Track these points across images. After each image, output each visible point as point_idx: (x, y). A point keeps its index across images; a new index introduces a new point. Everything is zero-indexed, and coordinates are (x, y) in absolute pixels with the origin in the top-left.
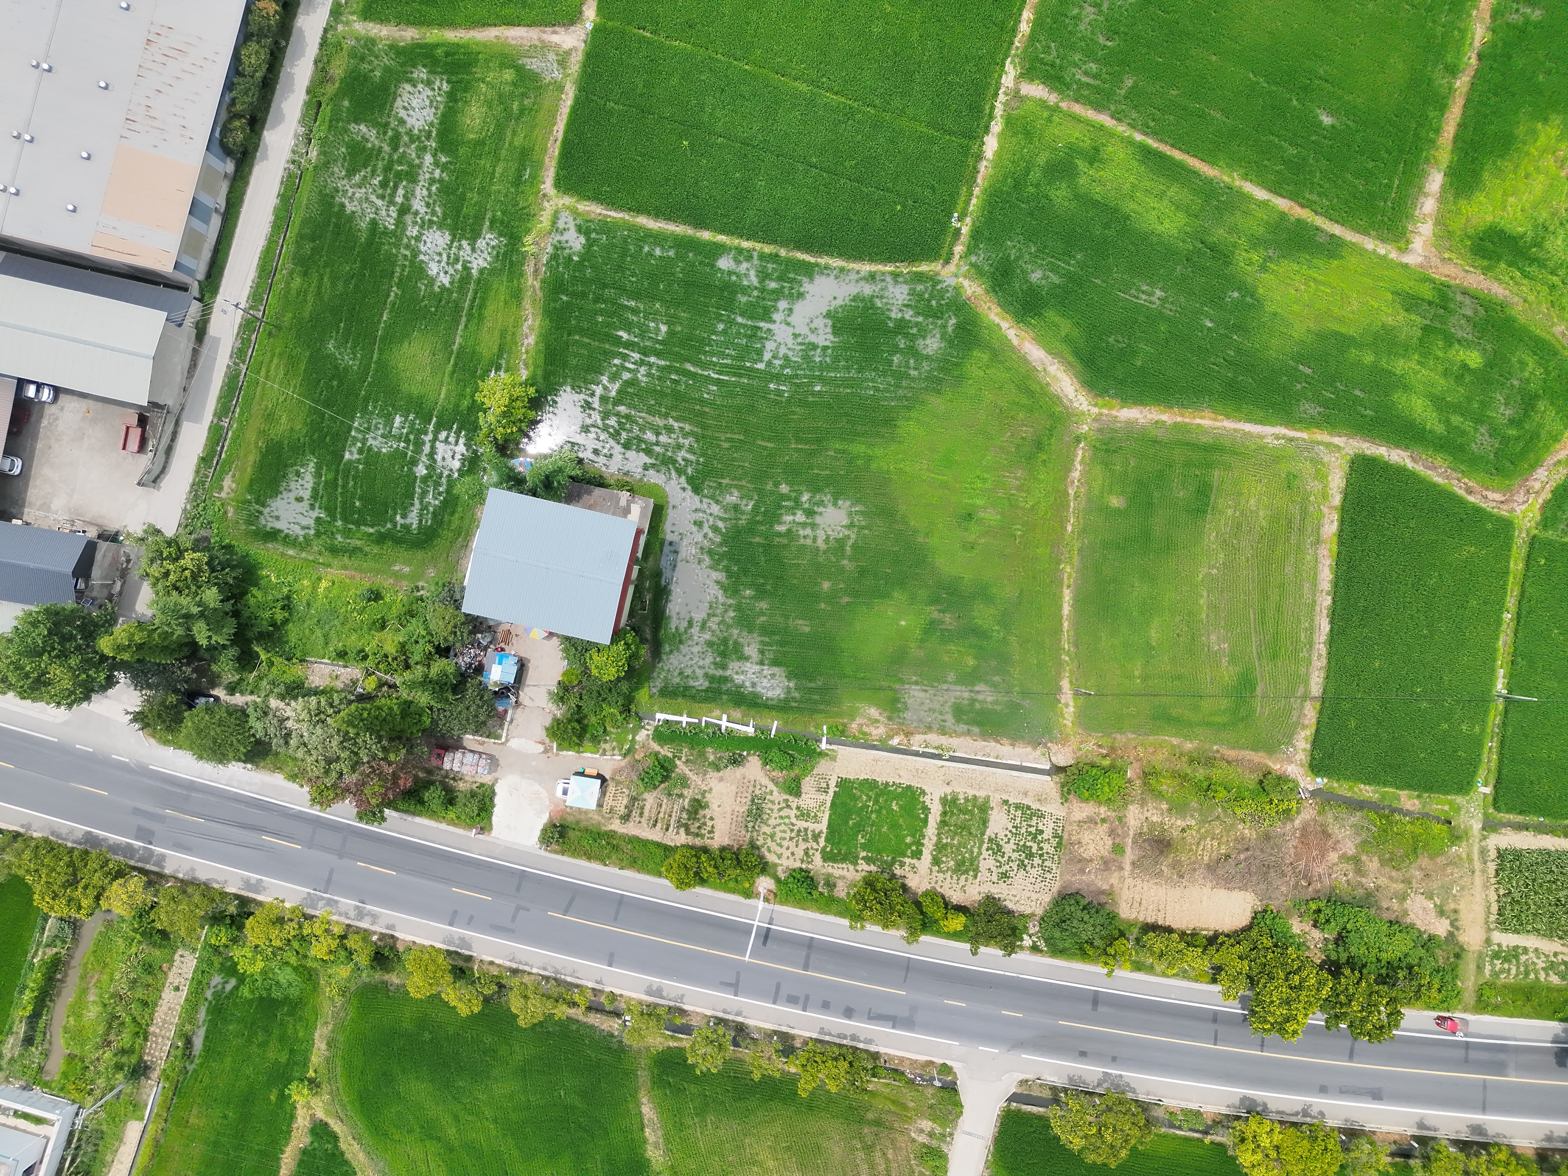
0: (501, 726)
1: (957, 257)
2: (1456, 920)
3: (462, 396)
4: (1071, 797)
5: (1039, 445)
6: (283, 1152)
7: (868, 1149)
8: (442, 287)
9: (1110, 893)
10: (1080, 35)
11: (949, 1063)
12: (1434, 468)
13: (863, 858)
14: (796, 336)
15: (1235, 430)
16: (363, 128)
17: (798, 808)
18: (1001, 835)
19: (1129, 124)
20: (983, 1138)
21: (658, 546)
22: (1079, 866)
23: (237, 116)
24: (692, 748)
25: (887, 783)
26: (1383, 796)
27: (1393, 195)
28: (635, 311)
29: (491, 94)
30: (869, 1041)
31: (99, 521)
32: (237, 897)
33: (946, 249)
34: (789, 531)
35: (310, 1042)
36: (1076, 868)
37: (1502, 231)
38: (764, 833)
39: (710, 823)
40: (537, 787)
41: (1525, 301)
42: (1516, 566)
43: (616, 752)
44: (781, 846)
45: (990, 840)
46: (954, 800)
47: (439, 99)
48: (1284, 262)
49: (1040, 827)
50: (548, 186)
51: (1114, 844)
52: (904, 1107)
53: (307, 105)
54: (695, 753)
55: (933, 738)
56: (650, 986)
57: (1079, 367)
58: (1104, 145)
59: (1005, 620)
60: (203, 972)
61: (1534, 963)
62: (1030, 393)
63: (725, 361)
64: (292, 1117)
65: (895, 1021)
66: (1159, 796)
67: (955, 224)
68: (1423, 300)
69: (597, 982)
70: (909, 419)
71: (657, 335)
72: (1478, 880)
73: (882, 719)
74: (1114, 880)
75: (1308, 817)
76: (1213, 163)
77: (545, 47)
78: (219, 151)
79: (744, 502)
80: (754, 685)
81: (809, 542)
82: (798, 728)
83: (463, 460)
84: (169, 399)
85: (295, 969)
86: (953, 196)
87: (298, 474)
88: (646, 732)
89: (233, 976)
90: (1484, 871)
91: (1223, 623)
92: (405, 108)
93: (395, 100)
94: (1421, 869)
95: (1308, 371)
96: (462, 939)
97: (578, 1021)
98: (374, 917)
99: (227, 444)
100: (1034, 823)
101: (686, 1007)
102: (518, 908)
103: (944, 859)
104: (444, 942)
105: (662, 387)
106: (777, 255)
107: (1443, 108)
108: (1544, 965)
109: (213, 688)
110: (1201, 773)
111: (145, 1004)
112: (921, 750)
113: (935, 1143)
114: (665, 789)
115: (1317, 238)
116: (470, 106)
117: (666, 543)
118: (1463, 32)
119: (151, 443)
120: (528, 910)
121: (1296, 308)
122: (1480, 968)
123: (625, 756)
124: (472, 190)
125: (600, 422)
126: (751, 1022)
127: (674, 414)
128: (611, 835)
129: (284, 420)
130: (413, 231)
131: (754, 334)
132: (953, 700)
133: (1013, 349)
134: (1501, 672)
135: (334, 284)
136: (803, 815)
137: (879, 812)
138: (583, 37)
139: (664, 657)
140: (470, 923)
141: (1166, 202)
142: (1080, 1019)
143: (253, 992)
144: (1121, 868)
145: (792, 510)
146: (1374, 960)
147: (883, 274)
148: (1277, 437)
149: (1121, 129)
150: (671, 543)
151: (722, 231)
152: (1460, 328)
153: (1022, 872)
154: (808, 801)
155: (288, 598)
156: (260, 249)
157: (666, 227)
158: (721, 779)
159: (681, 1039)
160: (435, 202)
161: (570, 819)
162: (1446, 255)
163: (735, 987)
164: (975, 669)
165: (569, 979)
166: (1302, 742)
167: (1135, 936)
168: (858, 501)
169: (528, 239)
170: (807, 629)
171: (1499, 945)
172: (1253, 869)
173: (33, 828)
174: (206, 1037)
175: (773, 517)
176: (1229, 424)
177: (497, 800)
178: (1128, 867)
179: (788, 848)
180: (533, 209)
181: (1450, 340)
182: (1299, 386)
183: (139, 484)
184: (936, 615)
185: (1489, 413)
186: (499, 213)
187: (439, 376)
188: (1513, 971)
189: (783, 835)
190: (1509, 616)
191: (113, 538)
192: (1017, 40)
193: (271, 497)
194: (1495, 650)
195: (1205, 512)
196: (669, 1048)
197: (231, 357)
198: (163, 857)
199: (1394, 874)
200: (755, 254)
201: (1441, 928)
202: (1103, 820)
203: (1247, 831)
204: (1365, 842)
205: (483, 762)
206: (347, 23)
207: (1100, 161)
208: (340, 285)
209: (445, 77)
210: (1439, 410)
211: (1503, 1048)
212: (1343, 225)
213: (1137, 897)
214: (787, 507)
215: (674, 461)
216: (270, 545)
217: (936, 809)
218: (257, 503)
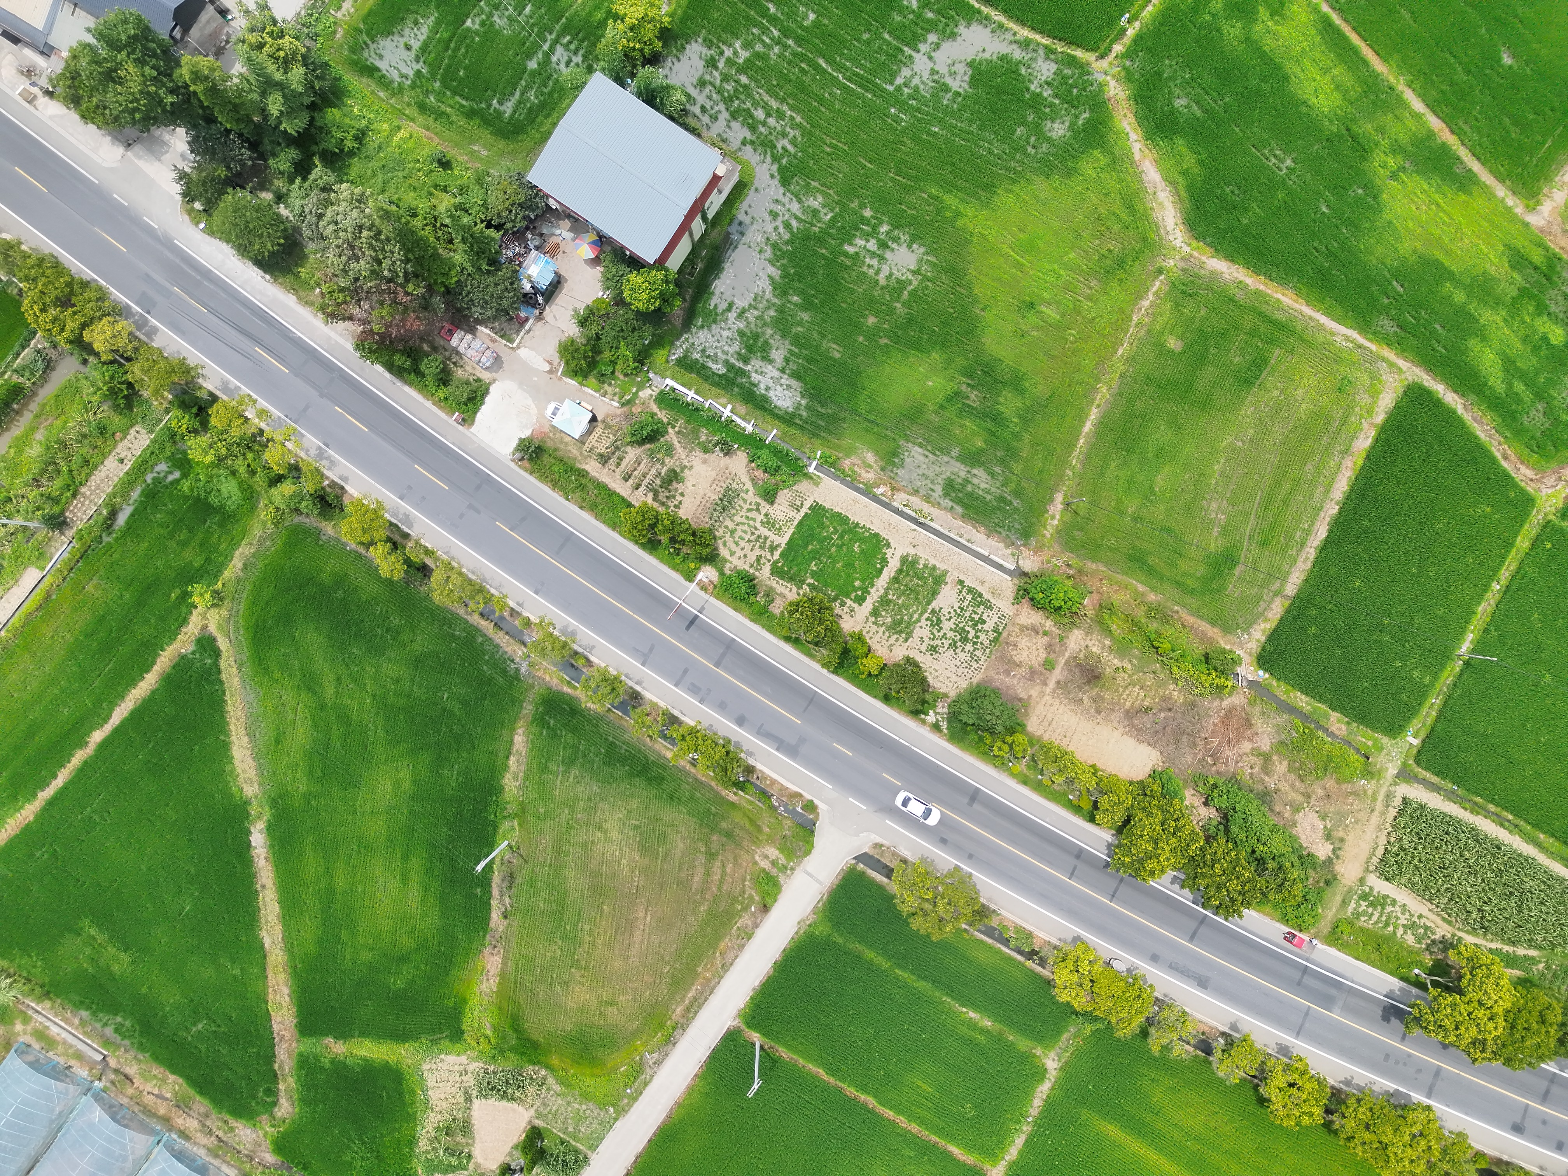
0: (518, 332)
1: (1113, 55)
2: (1340, 849)
4: (1024, 601)
5: (1121, 263)
6: (163, 650)
7: (711, 856)
9: (1025, 704)
11: (816, 801)
12: (1481, 423)
13: (809, 585)
14: (933, 72)
15: (1311, 318)
17: (766, 515)
18: (945, 611)
20: (820, 883)
21: (728, 220)
22: (1006, 666)
24: (688, 422)
25: (858, 524)
26: (1315, 711)
27: (1541, 154)
30: (750, 754)
32: (211, 394)
33: (1106, 44)
34: (857, 253)
35: (229, 557)
36: (1003, 667)
38: (726, 527)
39: (679, 498)
40: (530, 402)
42: (1522, 543)
43: (616, 398)
44: (737, 544)
45: (933, 611)
46: (914, 563)
48: (1416, 178)
49: (985, 617)
51: (1047, 658)
52: (759, 829)
54: (689, 427)
55: (916, 501)
56: (566, 627)
57: (1187, 204)
59: (1027, 417)
60: (152, 453)
61: (1398, 918)
62: (1131, 209)
63: (858, 70)
64: (185, 621)
65: (781, 746)
66: (1107, 631)
67: (1124, 23)
68: (1530, 262)
69: (518, 604)
70: (1011, 191)
71: (803, 20)
72: (1375, 819)
73: (875, 466)
74: (1034, 693)
75: (1237, 702)
76: (1384, 59)
79: (825, 210)
80: (768, 389)
81: (871, 272)
82: (794, 445)
85: (240, 484)
87: (416, 23)
88: (650, 392)
89: (179, 468)
91: (1228, 495)
94: (1324, 787)
95: (1400, 289)
96: (407, 516)
97: (484, 634)
98: (333, 463)
100: (980, 611)
101: (592, 658)
102: (470, 507)
103: (883, 613)
104: (389, 512)
105: (789, 72)
108: (1405, 922)
109: (262, 190)
110: (1153, 626)
111: (87, 462)
112: (901, 507)
113: (774, 872)
114: (649, 449)
115: (1455, 168)
120: (479, 512)
121: (1411, 224)
122: (1345, 903)
123: (623, 405)
125: (718, 82)
126: (647, 695)
127: (791, 102)
128: (582, 474)
131: (895, 55)
132: (948, 474)
133: (1133, 163)
134: (1470, 636)
136: (769, 523)
137: (840, 547)
139: (694, 330)
140: (421, 504)
141: (1328, 78)
142: (953, 809)
143: (192, 490)
144: (1046, 684)
145: (867, 236)
147: (1038, 44)
148: (1347, 339)
150: (740, 224)
152: (1554, 301)
153: (952, 652)
154: (778, 512)
155: (363, 131)
158: (705, 462)
159: (576, 688)
161: (550, 444)
163: (644, 657)
164: (982, 451)
165: (494, 592)
166: (1259, 634)
168: (932, 251)
170: (837, 355)
171: (1371, 888)
172: (1169, 729)
174: (132, 515)
175: (847, 235)
176: (1307, 311)
177: (488, 399)
178: (1052, 684)
179: (742, 549)
181: (1541, 309)
182: (1386, 301)
184: (964, 388)
185: (1551, 391)
188: (1375, 918)
189: (743, 535)
190: (1498, 587)
193: (382, 35)
194: (1474, 613)
195: (1253, 384)
196: (561, 694)
198: (155, 330)
199: (1297, 783)
201: (1322, 851)
202: (1045, 634)
203: (1176, 694)
204: (1282, 743)
205: (489, 353)
207: (1281, 15)
210: (1506, 370)
211: (1338, 985)
212: (1483, 164)
213: (1050, 717)
214: (863, 230)
215: (774, 147)
216: (364, 80)
217: (894, 564)
218: (367, 35)
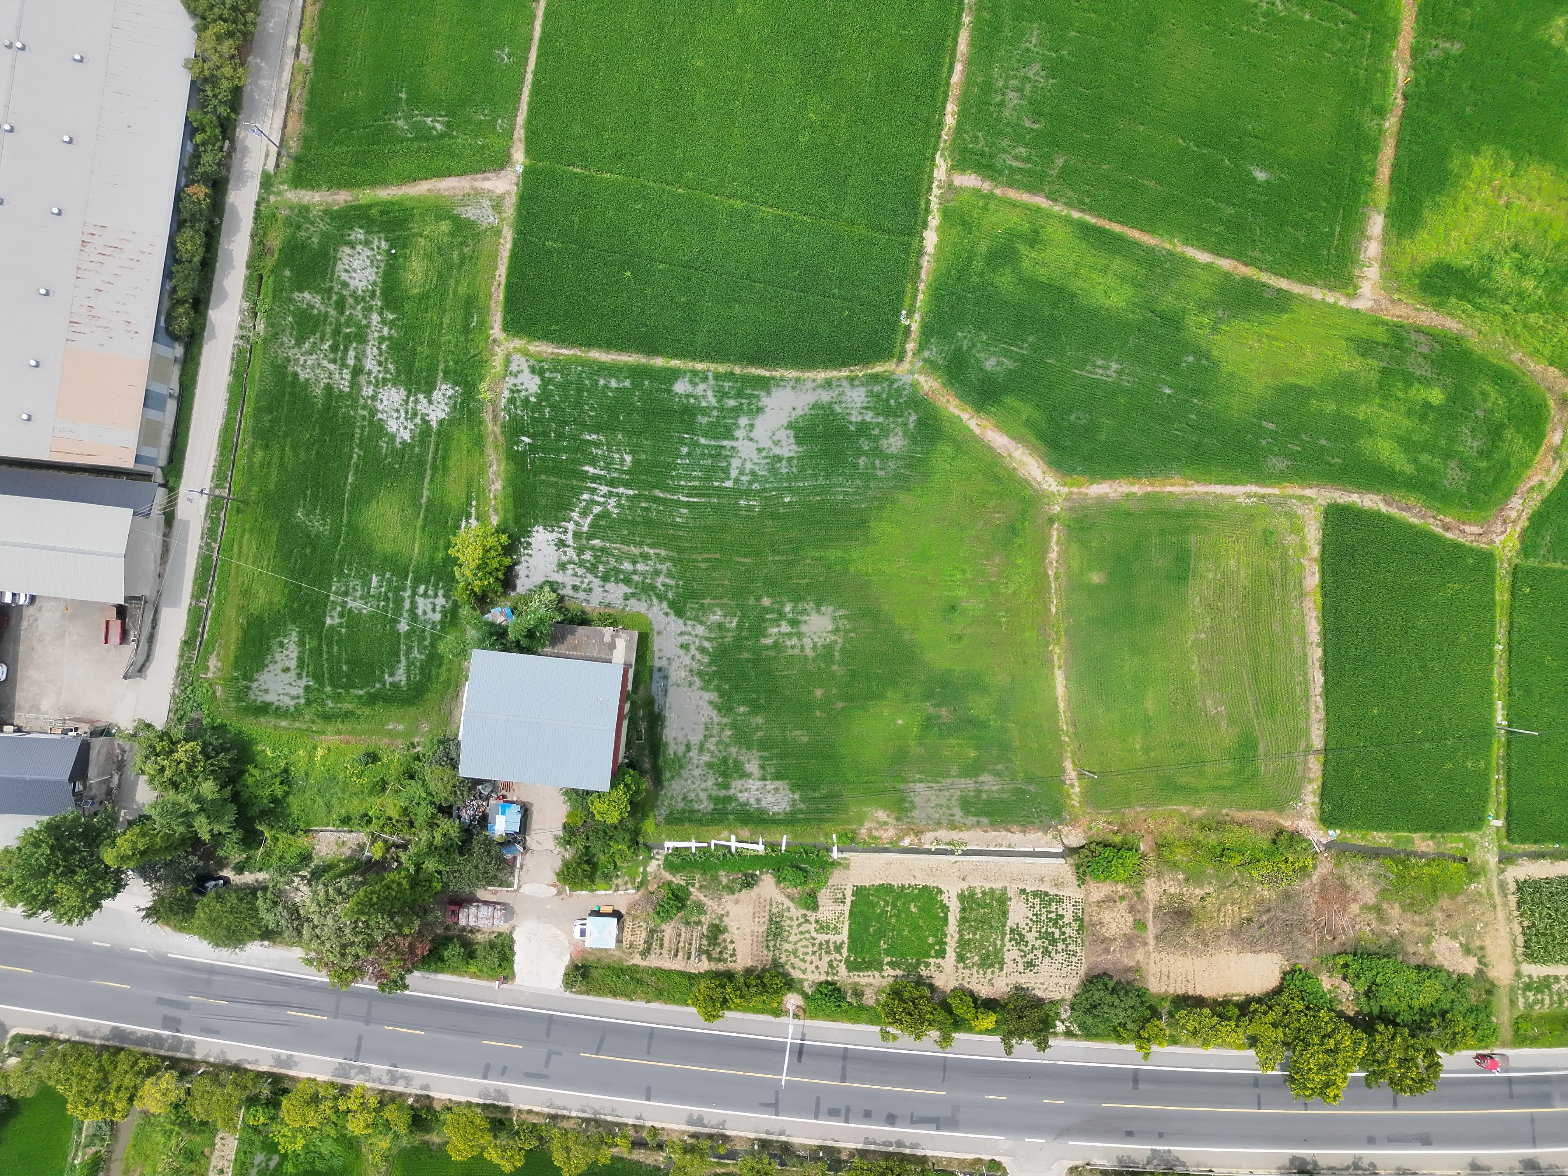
0: (512, 873)
1: (910, 354)
2: (1484, 956)
3: (435, 549)
4: (1087, 878)
5: (1013, 531)
8: (404, 443)
9: (1137, 970)
10: (1005, 121)
11: (997, 1158)
12: (1408, 509)
13: (888, 964)
14: (760, 450)
15: (1206, 493)
16: (307, 295)
17: (817, 921)
18: (1022, 925)
19: (1065, 203)
21: (647, 676)
22: (1103, 946)
23: (181, 302)
24: (704, 873)
25: (903, 886)
26: (1397, 841)
27: (1336, 243)
28: (597, 445)
29: (430, 247)
30: (915, 1146)
31: (90, 717)
32: (269, 1075)
33: (898, 348)
34: (776, 643)
36: (1100, 948)
37: (1448, 266)
38: (786, 951)
39: (731, 947)
40: (555, 930)
41: (1480, 332)
42: (1502, 596)
43: (629, 886)
44: (805, 962)
45: (1012, 931)
46: (972, 895)
47: (379, 257)
48: (1235, 323)
49: (1060, 912)
50: (497, 331)
51: (1135, 920)
53: (249, 279)
54: (708, 878)
55: (944, 834)
56: (691, 1116)
57: (1043, 448)
58: (1043, 227)
59: (1001, 708)
60: (245, 1153)
61: (1566, 991)
62: (997, 479)
63: (693, 483)
65: (938, 1123)
66: (1174, 866)
67: (905, 322)
68: (1378, 343)
69: (637, 1118)
70: (881, 519)
71: (622, 465)
72: (1501, 914)
73: (890, 820)
74: (1139, 955)
75: (1325, 871)
76: (1153, 232)
77: (478, 194)
78: (166, 338)
79: (728, 619)
80: (758, 801)
81: (797, 651)
82: (809, 841)
83: (444, 612)
84: (145, 590)
85: (336, 1140)
86: (899, 295)
87: (281, 645)
88: (656, 862)
89: (275, 1154)
90: (1505, 905)
91: (1217, 686)
92: (346, 271)
93: (335, 264)
94: (1442, 909)
95: (1272, 426)
96: (498, 1091)
97: (622, 1158)
98: (408, 1079)
99: (207, 624)
100: (1053, 908)
101: (728, 1133)
102: (550, 1054)
104: (480, 1097)
105: (633, 516)
106: (732, 374)
107: (1375, 151)
109: (221, 869)
110: (1212, 839)
112: (932, 848)
114: (682, 918)
115: (1265, 294)
116: (411, 261)
117: (655, 669)
118: (1385, 73)
119: (132, 632)
120: (560, 1054)
121: (1252, 366)
122: (1513, 1002)
123: (638, 889)
124: (422, 344)
126: (795, 1140)
127: (649, 541)
128: (634, 969)
129: (262, 593)
130: (368, 391)
131: (718, 454)
132: (959, 793)
133: (976, 438)
134: (1499, 704)
135: (296, 454)
136: (823, 927)
137: (898, 916)
138: (515, 180)
139: (666, 784)
140: (504, 1074)
141: (1110, 276)
142: (1122, 1100)
143: (297, 1168)
144: (1145, 944)
145: (776, 622)
146: (1406, 1008)
147: (839, 379)
148: (1249, 496)
149: (1057, 208)
150: (660, 670)
151: (675, 356)
152: (1417, 366)
153: (1048, 959)
154: (826, 913)
155: (286, 771)
156: (219, 427)
157: (619, 358)
158: (737, 902)
159: (728, 1165)
160: (386, 360)
161: (591, 958)
162: (1396, 297)
163: (774, 1107)
164: (977, 759)
165: (609, 1118)
166: (1310, 796)
167: (1167, 1009)
168: (840, 606)
169: (483, 386)
170: (805, 739)
171: (1530, 977)
172: (1277, 929)
173: (59, 1030)
175: (759, 631)
176: (1199, 489)
177: (517, 947)
178: (1151, 941)
179: (811, 963)
180: (486, 354)
181: (1409, 380)
182: (1264, 442)
183: (125, 678)
184: (931, 710)
185: (1457, 447)
186: (451, 363)
187: (411, 531)
188: (1547, 1001)
189: (806, 950)
190: (1501, 647)
191: (104, 732)
192: (943, 133)
193: (257, 671)
194: (1492, 683)
195: (1186, 578)
197: (202, 538)
198: (192, 1043)
199: (1416, 918)
200: (710, 374)
201: (1469, 966)
202: (1122, 898)
203: (1266, 892)
204: (1384, 891)
205: (498, 914)
206: (279, 193)
207: (1041, 243)
208: (302, 453)
209: (382, 235)
210: (1407, 451)
211: (1546, 1080)
212: (1288, 278)
213: (1165, 971)
214: (771, 620)
215: (653, 588)
216: (262, 719)
217: (954, 907)
218: (244, 679)
